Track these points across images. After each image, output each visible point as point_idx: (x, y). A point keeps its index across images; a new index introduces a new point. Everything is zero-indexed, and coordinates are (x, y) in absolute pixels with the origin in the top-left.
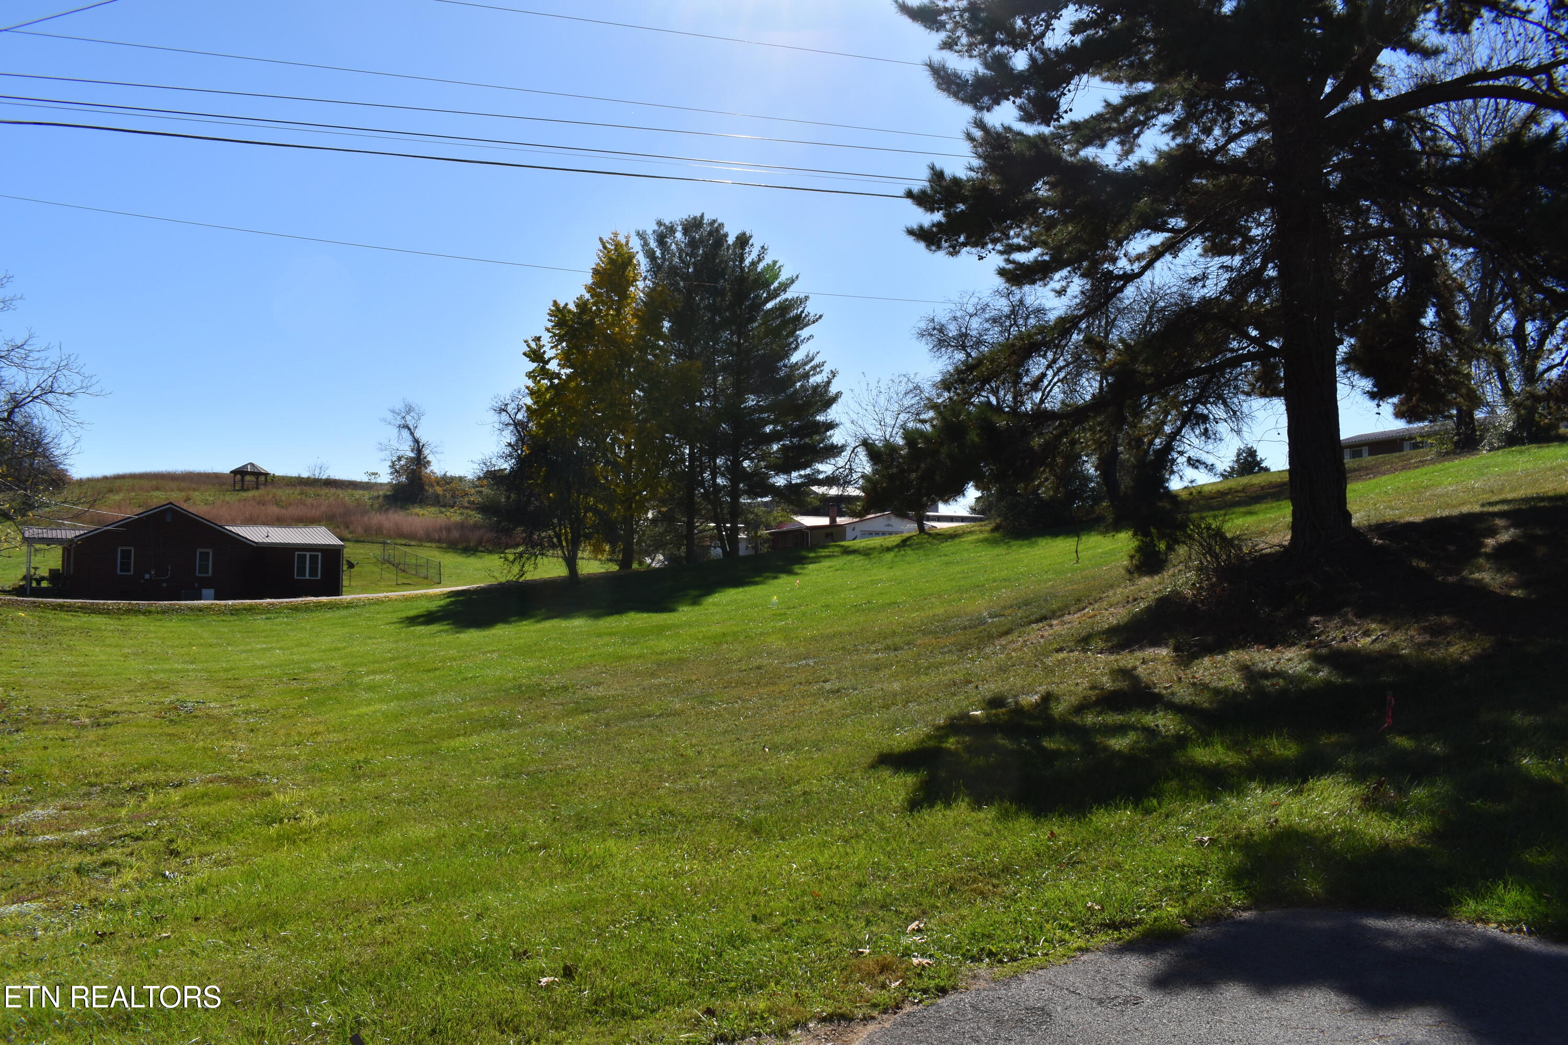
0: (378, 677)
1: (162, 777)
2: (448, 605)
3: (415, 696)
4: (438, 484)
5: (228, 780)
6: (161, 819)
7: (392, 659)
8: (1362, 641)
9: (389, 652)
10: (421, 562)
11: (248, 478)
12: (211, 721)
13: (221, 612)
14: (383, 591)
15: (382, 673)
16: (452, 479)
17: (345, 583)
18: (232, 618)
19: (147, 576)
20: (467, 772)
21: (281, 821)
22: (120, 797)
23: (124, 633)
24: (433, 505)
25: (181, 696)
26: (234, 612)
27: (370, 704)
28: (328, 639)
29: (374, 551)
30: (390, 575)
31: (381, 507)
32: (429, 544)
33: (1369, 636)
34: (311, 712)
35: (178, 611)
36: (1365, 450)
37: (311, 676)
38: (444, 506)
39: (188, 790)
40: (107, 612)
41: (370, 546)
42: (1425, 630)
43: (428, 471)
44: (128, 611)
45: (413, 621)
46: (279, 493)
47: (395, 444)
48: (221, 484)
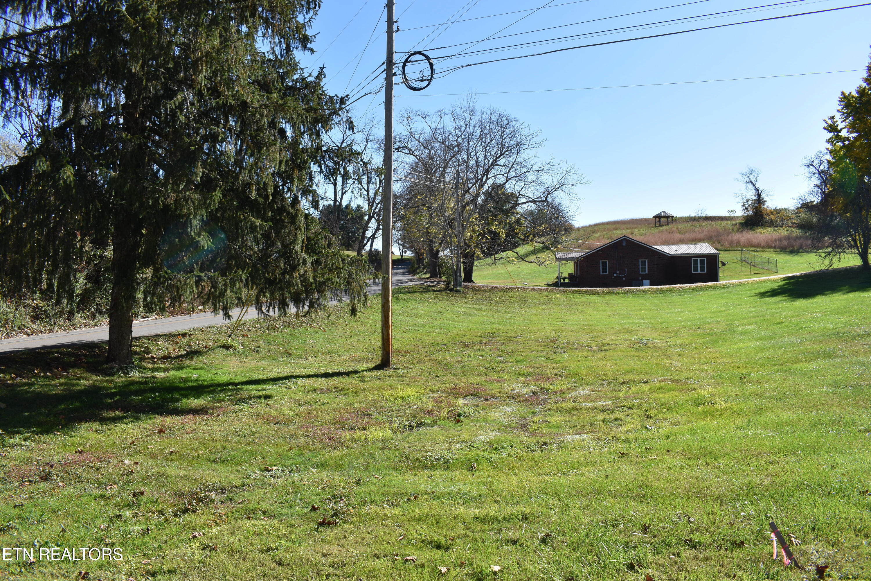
0: (747, 327)
1: (637, 377)
2: (784, 285)
3: (771, 338)
4: (772, 213)
5: (672, 381)
6: (640, 399)
7: (754, 317)
9: (752, 312)
10: (764, 260)
11: (662, 219)
12: (657, 350)
13: (654, 292)
14: (743, 278)
15: (749, 324)
16: (781, 210)
17: (721, 274)
18: (661, 295)
19: (615, 275)
20: (811, 383)
21: (704, 404)
22: (618, 387)
23: (607, 304)
24: (769, 226)
25: (639, 336)
26: (661, 292)
27: (744, 343)
28: (715, 306)
29: (737, 255)
30: (746, 269)
31: (738, 230)
32: (769, 250)
34: (711, 346)
35: (633, 292)
37: (708, 326)
38: (777, 226)
39: (651, 385)
40: (597, 294)
41: (733, 252)
43: (765, 206)
44: (608, 293)
45: (763, 295)
46: (680, 226)
47: (744, 193)
48: (649, 224)
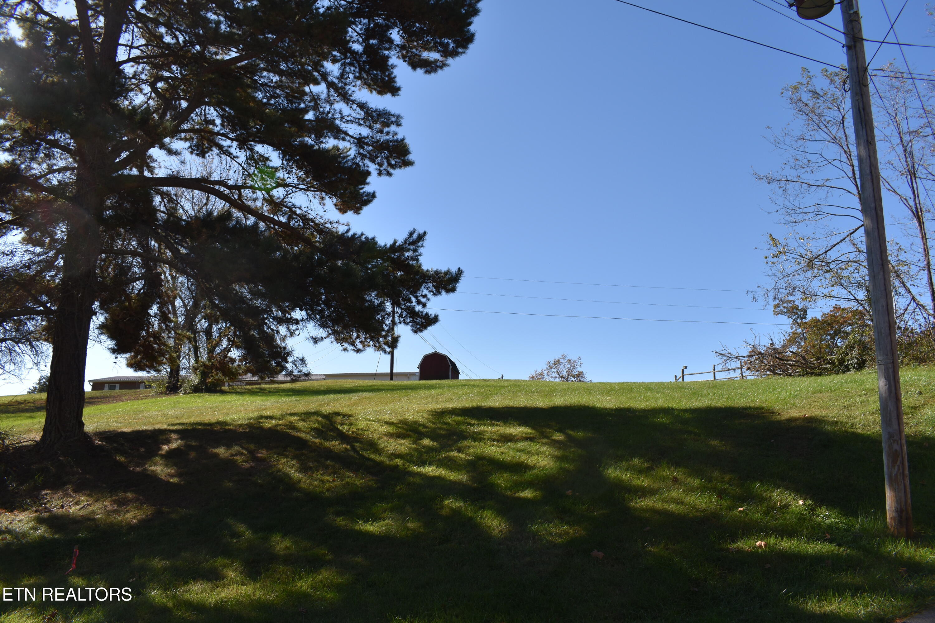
8: (73, 508)
33: (79, 505)
36: (118, 386)
42: (115, 502)
